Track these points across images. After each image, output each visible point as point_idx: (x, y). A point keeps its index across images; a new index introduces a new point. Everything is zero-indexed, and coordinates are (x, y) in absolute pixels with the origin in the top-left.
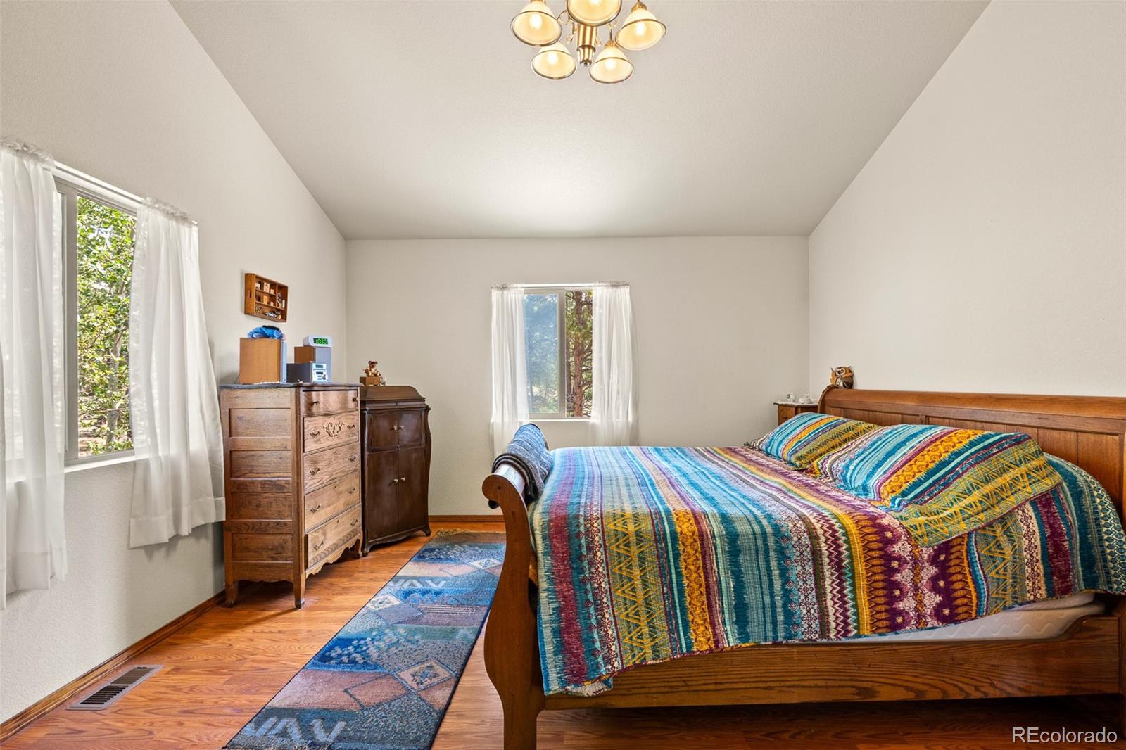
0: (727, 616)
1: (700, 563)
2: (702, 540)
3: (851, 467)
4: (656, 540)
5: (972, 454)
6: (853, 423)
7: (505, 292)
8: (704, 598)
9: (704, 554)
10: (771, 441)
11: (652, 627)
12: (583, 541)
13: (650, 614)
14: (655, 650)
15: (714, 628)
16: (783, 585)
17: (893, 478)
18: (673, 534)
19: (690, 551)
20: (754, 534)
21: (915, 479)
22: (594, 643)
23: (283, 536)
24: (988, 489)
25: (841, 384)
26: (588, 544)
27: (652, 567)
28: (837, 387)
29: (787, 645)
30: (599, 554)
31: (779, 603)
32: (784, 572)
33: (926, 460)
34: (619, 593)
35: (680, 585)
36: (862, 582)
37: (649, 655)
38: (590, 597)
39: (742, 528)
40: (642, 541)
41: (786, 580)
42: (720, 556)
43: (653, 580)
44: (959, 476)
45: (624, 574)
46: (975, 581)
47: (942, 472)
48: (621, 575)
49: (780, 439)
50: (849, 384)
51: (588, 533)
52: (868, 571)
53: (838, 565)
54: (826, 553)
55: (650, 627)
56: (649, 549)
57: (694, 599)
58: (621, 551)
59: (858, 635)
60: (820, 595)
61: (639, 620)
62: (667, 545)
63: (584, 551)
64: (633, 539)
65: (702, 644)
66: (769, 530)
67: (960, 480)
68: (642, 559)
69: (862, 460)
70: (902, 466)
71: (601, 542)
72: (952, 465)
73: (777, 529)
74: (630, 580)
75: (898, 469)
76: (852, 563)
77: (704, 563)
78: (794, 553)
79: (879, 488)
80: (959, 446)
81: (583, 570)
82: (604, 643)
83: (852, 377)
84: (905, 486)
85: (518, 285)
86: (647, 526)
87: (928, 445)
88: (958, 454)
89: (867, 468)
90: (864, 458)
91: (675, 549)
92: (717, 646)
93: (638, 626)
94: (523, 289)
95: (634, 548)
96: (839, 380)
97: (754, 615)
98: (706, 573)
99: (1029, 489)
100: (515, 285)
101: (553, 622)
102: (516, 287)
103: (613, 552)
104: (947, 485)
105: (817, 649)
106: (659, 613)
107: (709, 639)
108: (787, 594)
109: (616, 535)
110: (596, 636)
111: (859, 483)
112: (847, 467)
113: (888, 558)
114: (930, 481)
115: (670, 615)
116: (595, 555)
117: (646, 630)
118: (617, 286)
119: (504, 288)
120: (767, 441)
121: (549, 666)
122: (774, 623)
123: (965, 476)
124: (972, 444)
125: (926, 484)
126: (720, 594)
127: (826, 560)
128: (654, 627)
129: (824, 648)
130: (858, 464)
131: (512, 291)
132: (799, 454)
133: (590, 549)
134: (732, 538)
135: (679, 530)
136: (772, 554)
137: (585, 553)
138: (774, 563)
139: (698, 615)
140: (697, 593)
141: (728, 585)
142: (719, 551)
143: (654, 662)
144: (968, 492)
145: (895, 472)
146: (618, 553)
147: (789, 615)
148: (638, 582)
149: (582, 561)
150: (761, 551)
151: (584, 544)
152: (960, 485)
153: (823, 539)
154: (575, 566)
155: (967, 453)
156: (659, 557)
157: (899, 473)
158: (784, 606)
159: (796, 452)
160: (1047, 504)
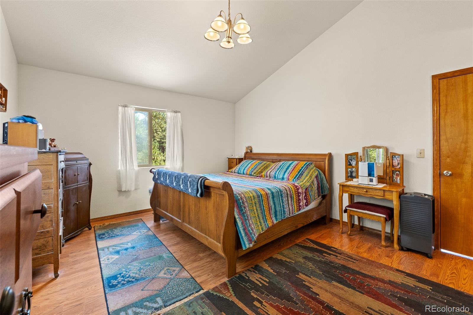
0: (273, 215)
1: (267, 202)
2: (267, 195)
3: (277, 173)
4: (258, 197)
5: (305, 167)
6: (265, 162)
7: (126, 108)
8: (268, 212)
9: (268, 199)
10: (239, 169)
11: (260, 222)
12: (241, 201)
13: (259, 219)
14: (262, 229)
15: (272, 219)
16: (282, 204)
17: (291, 174)
18: (261, 194)
19: (264, 198)
20: (276, 192)
21: (296, 174)
22: (250, 231)
23: (45, 239)
24: (309, 175)
25: (249, 151)
26: (242, 201)
27: (258, 205)
28: (248, 152)
29: (284, 219)
30: (246, 204)
31: (282, 209)
32: (282, 200)
33: (297, 169)
34: (252, 215)
35: (264, 209)
36: (295, 200)
37: (261, 231)
38: (246, 218)
39: (274, 191)
40: (255, 198)
41: (283, 203)
42: (271, 199)
43: (258, 209)
44: (304, 172)
45: (252, 209)
46: (310, 196)
47: (301, 172)
48: (251, 209)
49: (244, 168)
50: (251, 151)
51: (241, 198)
52: (296, 197)
53: (291, 197)
54: (289, 194)
55: (260, 223)
56: (256, 200)
57: (267, 213)
58: (250, 202)
59: (295, 213)
60: (289, 205)
61: (257, 222)
62: (260, 198)
63: (242, 204)
64: (253, 198)
65: (270, 225)
66: (279, 190)
67: (304, 173)
68: (255, 204)
69: (279, 171)
70: (292, 171)
71: (246, 201)
72: (302, 170)
73: (280, 189)
74: (253, 210)
75: (292, 172)
76: (293, 196)
77: (268, 202)
78: (283, 195)
79: (288, 177)
80: (302, 166)
81: (242, 210)
82: (252, 230)
83: (252, 149)
84: (295, 176)
85: (133, 106)
86: (255, 194)
87: (296, 166)
88: (303, 167)
89: (282, 173)
90: (280, 171)
91: (262, 199)
92: (273, 224)
93: (257, 223)
94: (135, 108)
95: (253, 200)
96: (248, 150)
97: (278, 213)
98: (268, 204)
99: (315, 174)
100: (131, 106)
101: (242, 227)
102: (132, 107)
103: (249, 203)
104: (302, 175)
105: (289, 219)
106: (261, 219)
107: (271, 222)
108: (283, 206)
109: (249, 198)
110: (250, 229)
111: (281, 177)
112: (276, 173)
113: (298, 193)
114: (299, 174)
115: (263, 218)
116: (245, 204)
117: (259, 224)
118: (176, 112)
119: (125, 106)
120: (238, 170)
121: (245, 240)
122: (282, 215)
123: (305, 172)
124: (305, 165)
125: (299, 175)
126: (272, 209)
127: (289, 196)
128: (261, 222)
129: (291, 218)
130: (279, 172)
131: (129, 108)
132: (254, 172)
133: (243, 203)
134: (272, 193)
135: (262, 193)
136: (280, 196)
137: (242, 205)
138: (280, 199)
139: (268, 217)
140: (267, 211)
141: (273, 207)
142: (270, 198)
143: (262, 232)
144: (307, 176)
145: (291, 173)
146: (250, 203)
147: (284, 211)
148: (255, 211)
149: (242, 207)
150: (278, 196)
151: (241, 202)
152: (305, 174)
153: (288, 191)
154: (240, 209)
155: (304, 167)
156: (259, 202)
157: (292, 173)
158: (283, 209)
159: (253, 172)
160: (317, 177)
